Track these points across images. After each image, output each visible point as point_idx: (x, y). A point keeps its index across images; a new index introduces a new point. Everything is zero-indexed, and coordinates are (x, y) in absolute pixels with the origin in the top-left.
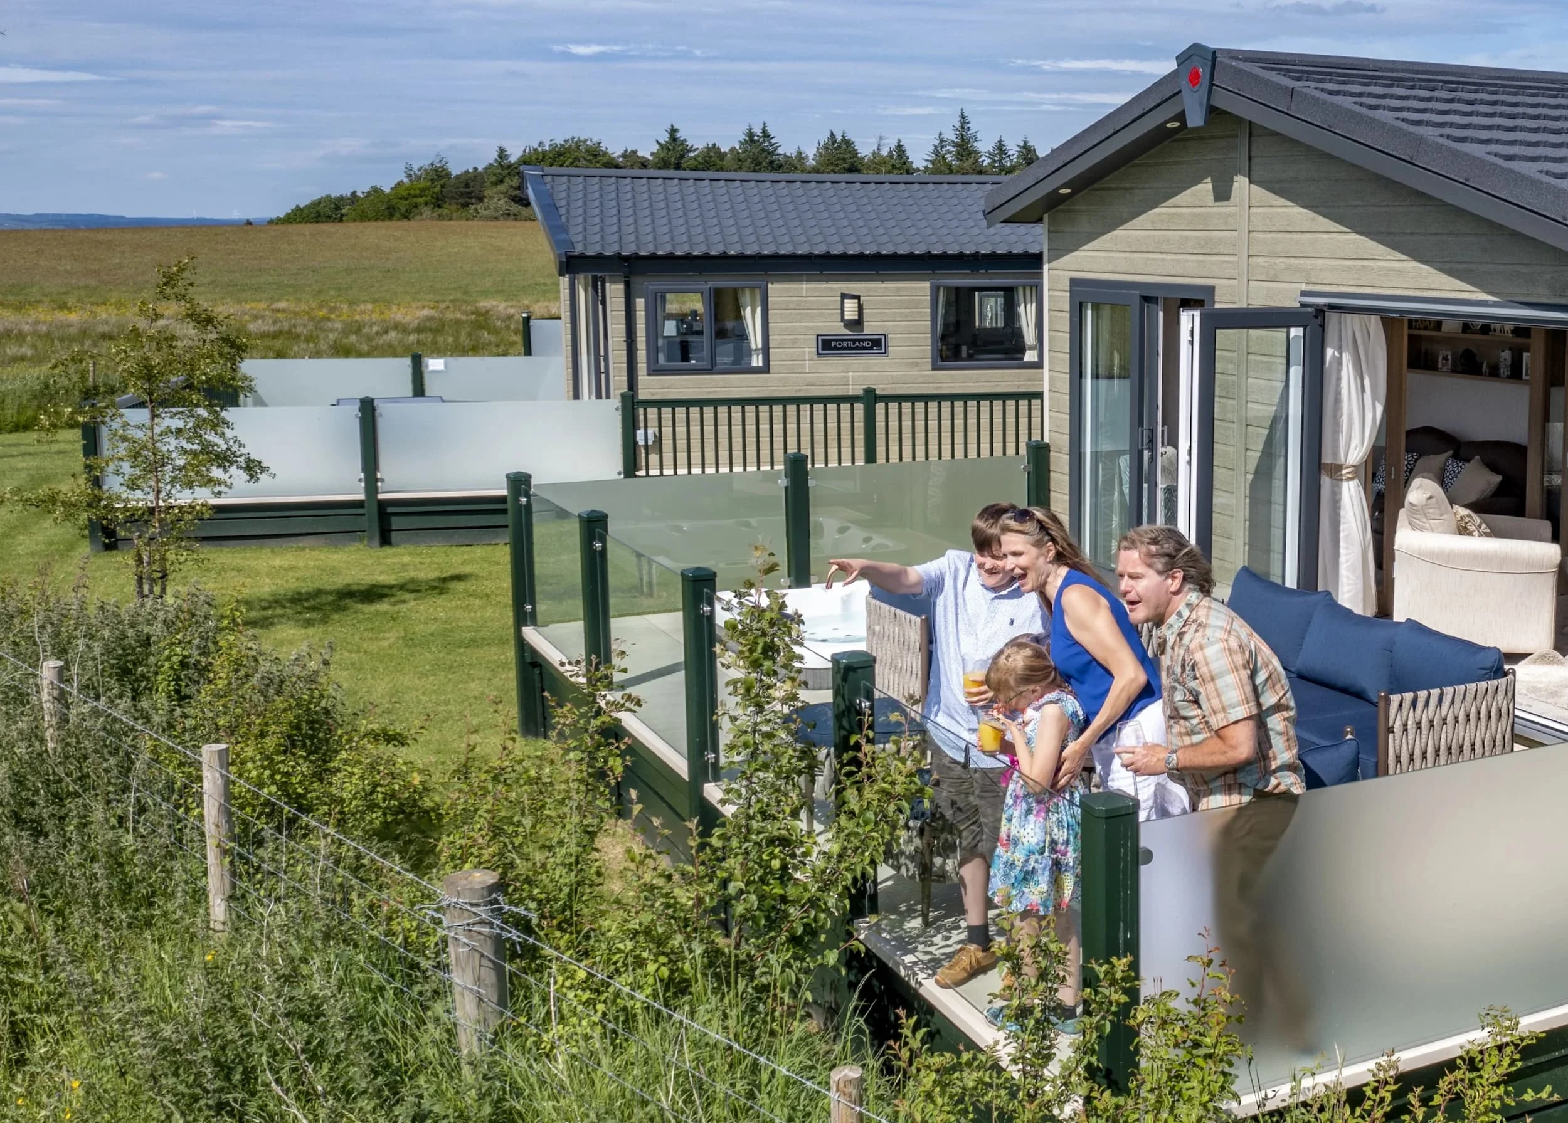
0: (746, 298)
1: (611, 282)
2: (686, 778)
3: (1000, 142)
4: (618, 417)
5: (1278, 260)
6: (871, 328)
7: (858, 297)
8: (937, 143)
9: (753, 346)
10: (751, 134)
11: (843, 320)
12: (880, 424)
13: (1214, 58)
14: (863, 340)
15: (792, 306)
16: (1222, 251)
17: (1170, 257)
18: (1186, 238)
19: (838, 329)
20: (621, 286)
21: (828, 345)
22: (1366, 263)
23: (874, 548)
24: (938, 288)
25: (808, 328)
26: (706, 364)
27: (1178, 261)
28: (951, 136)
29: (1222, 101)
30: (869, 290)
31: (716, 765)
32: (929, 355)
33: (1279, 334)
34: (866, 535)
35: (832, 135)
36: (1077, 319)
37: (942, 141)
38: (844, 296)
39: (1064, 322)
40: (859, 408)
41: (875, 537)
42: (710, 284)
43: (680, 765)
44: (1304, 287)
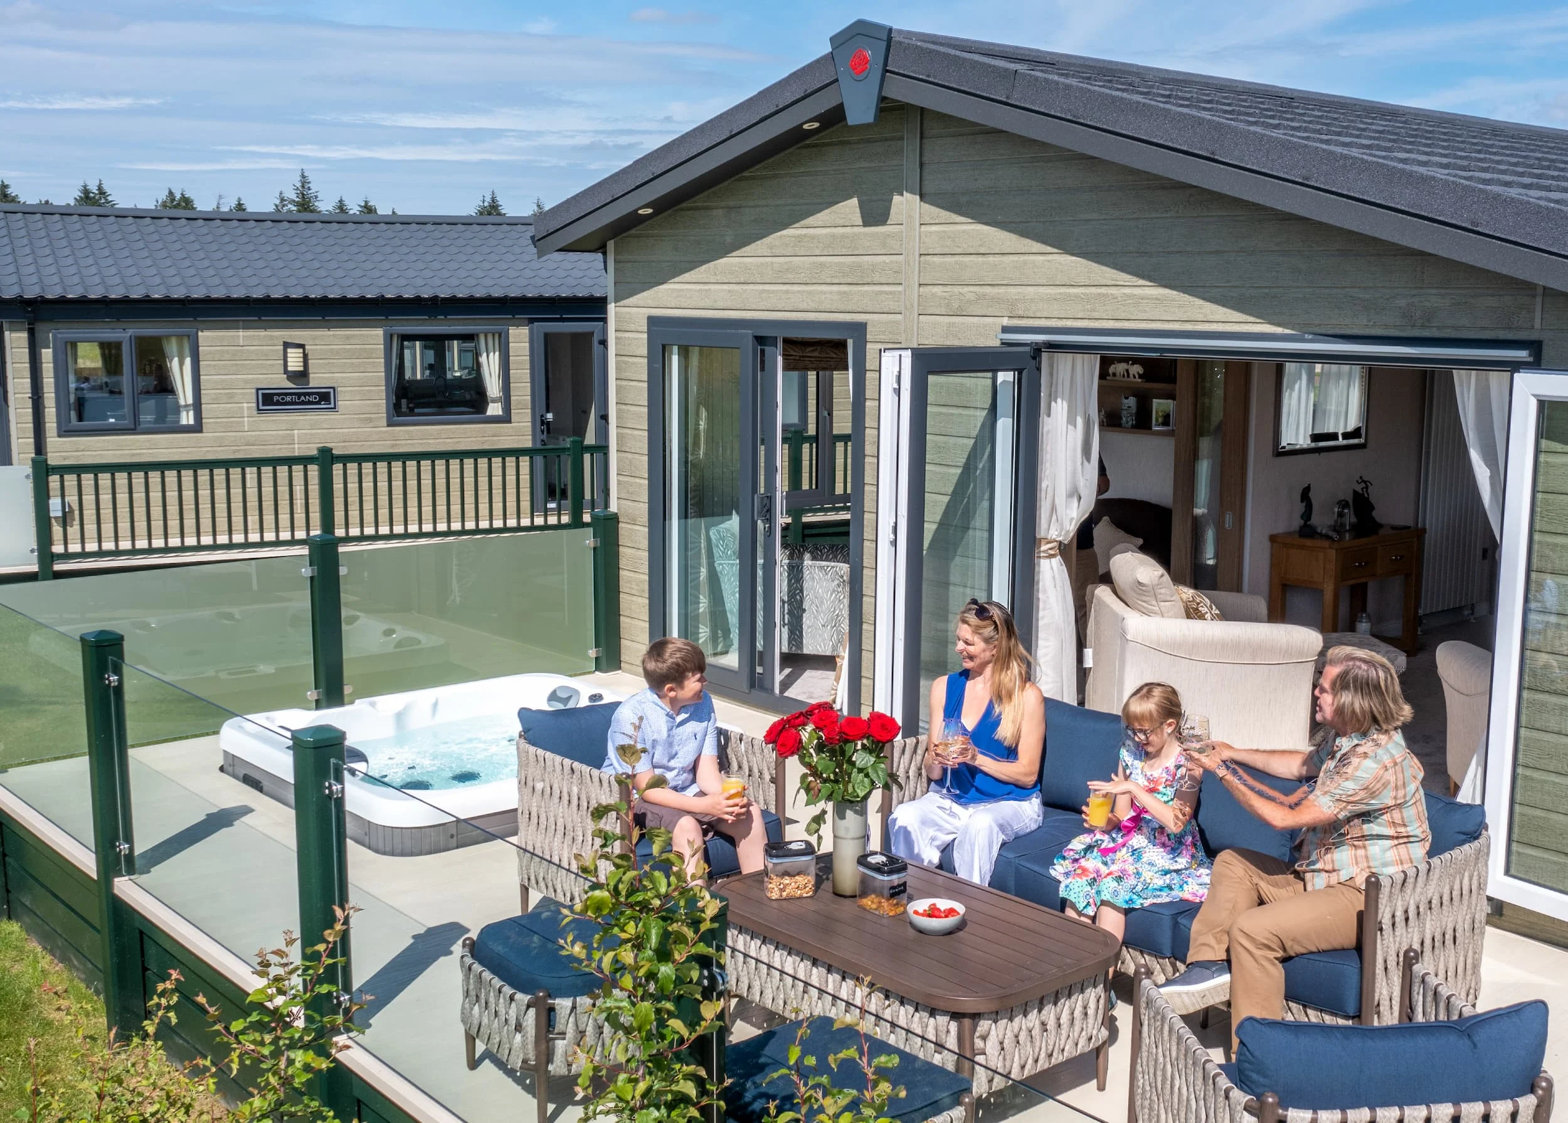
0: (172, 347)
1: (11, 330)
2: (95, 877)
3: (341, 201)
4: (29, 485)
5: (966, 289)
6: (318, 379)
7: (302, 346)
8: (278, 202)
9: (182, 402)
10: (86, 191)
11: (286, 371)
12: (338, 486)
13: (889, 39)
14: (309, 394)
15: (227, 357)
16: (876, 280)
17: (796, 288)
18: (821, 264)
19: (280, 381)
20: (24, 335)
21: (269, 400)
22: (1103, 290)
23: (399, 644)
24: (391, 336)
25: (246, 381)
26: (127, 423)
27: (809, 292)
28: (292, 195)
29: (899, 91)
30: (315, 338)
31: (130, 858)
32: (384, 410)
33: (979, 383)
34: (385, 627)
35: (171, 193)
36: (659, 366)
37: (282, 200)
38: (287, 345)
39: (640, 368)
40: (314, 470)
41: (398, 628)
42: (131, 332)
43: (86, 861)
44: (1005, 321)
